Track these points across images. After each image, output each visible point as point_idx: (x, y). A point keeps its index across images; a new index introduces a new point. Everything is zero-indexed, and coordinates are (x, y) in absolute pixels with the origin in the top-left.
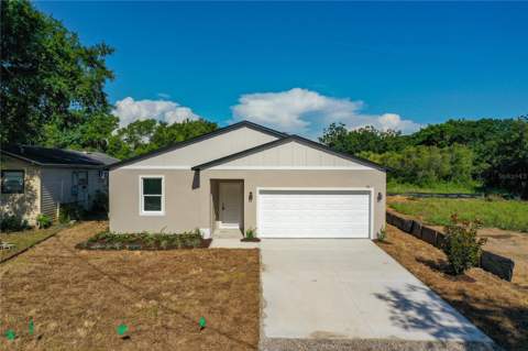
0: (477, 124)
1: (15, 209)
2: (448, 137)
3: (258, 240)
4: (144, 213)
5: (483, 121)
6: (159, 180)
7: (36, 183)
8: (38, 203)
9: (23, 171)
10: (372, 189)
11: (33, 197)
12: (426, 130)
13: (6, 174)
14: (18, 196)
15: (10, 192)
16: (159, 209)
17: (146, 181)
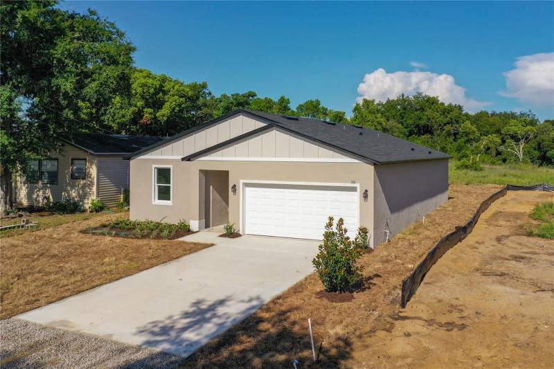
1: (79, 193)
6: (169, 170)
7: (93, 171)
8: (94, 189)
9: (85, 159)
10: (357, 185)
11: (92, 184)
13: (76, 162)
14: (82, 182)
15: (77, 178)
16: (170, 199)
17: (158, 171)
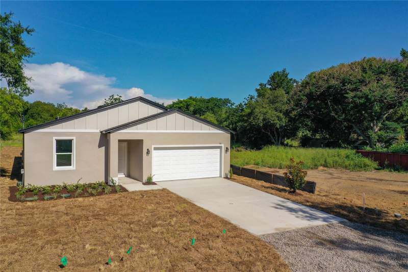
0: (209, 101)
2: (192, 109)
3: (154, 184)
4: (56, 168)
5: (212, 99)
6: (70, 141)
10: (223, 145)
12: (177, 103)
16: (70, 165)
17: (59, 142)
